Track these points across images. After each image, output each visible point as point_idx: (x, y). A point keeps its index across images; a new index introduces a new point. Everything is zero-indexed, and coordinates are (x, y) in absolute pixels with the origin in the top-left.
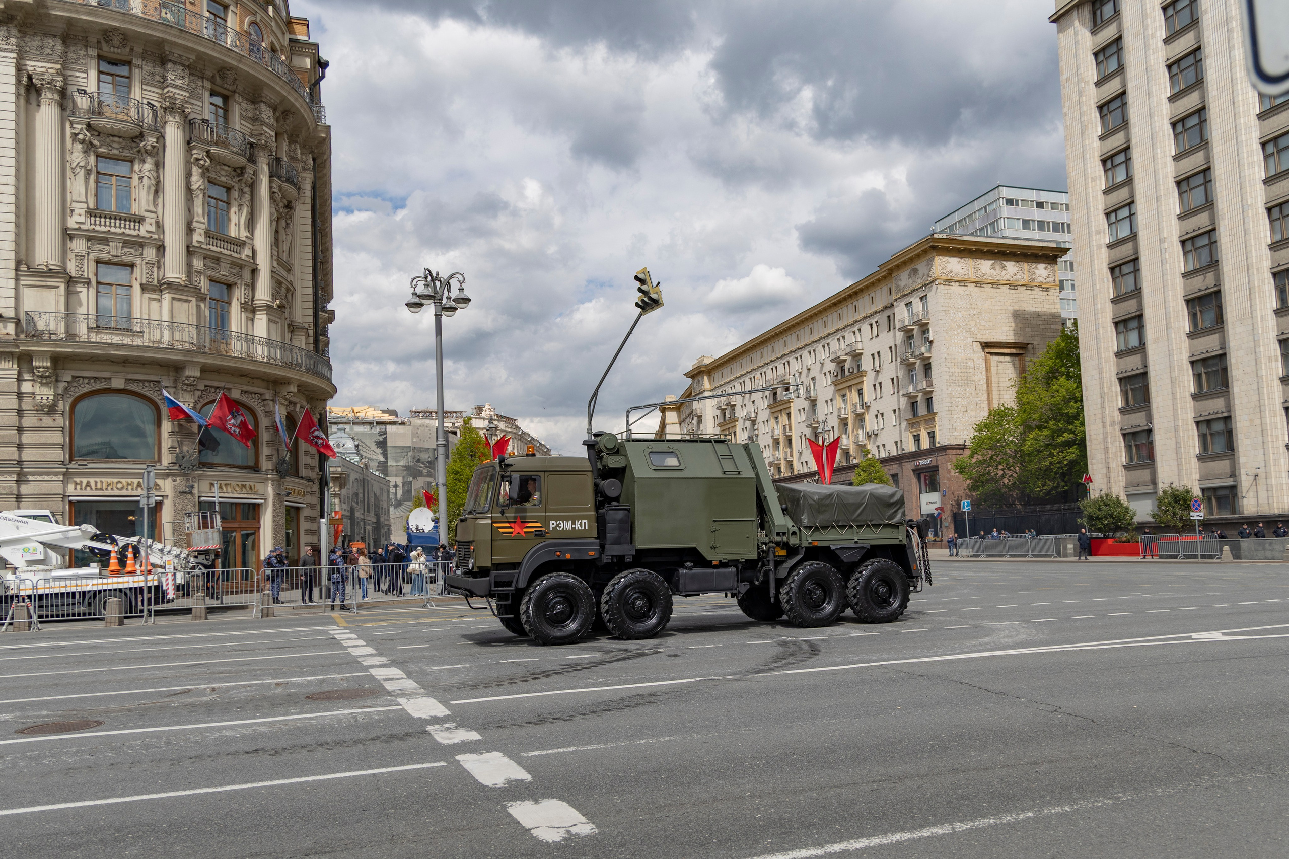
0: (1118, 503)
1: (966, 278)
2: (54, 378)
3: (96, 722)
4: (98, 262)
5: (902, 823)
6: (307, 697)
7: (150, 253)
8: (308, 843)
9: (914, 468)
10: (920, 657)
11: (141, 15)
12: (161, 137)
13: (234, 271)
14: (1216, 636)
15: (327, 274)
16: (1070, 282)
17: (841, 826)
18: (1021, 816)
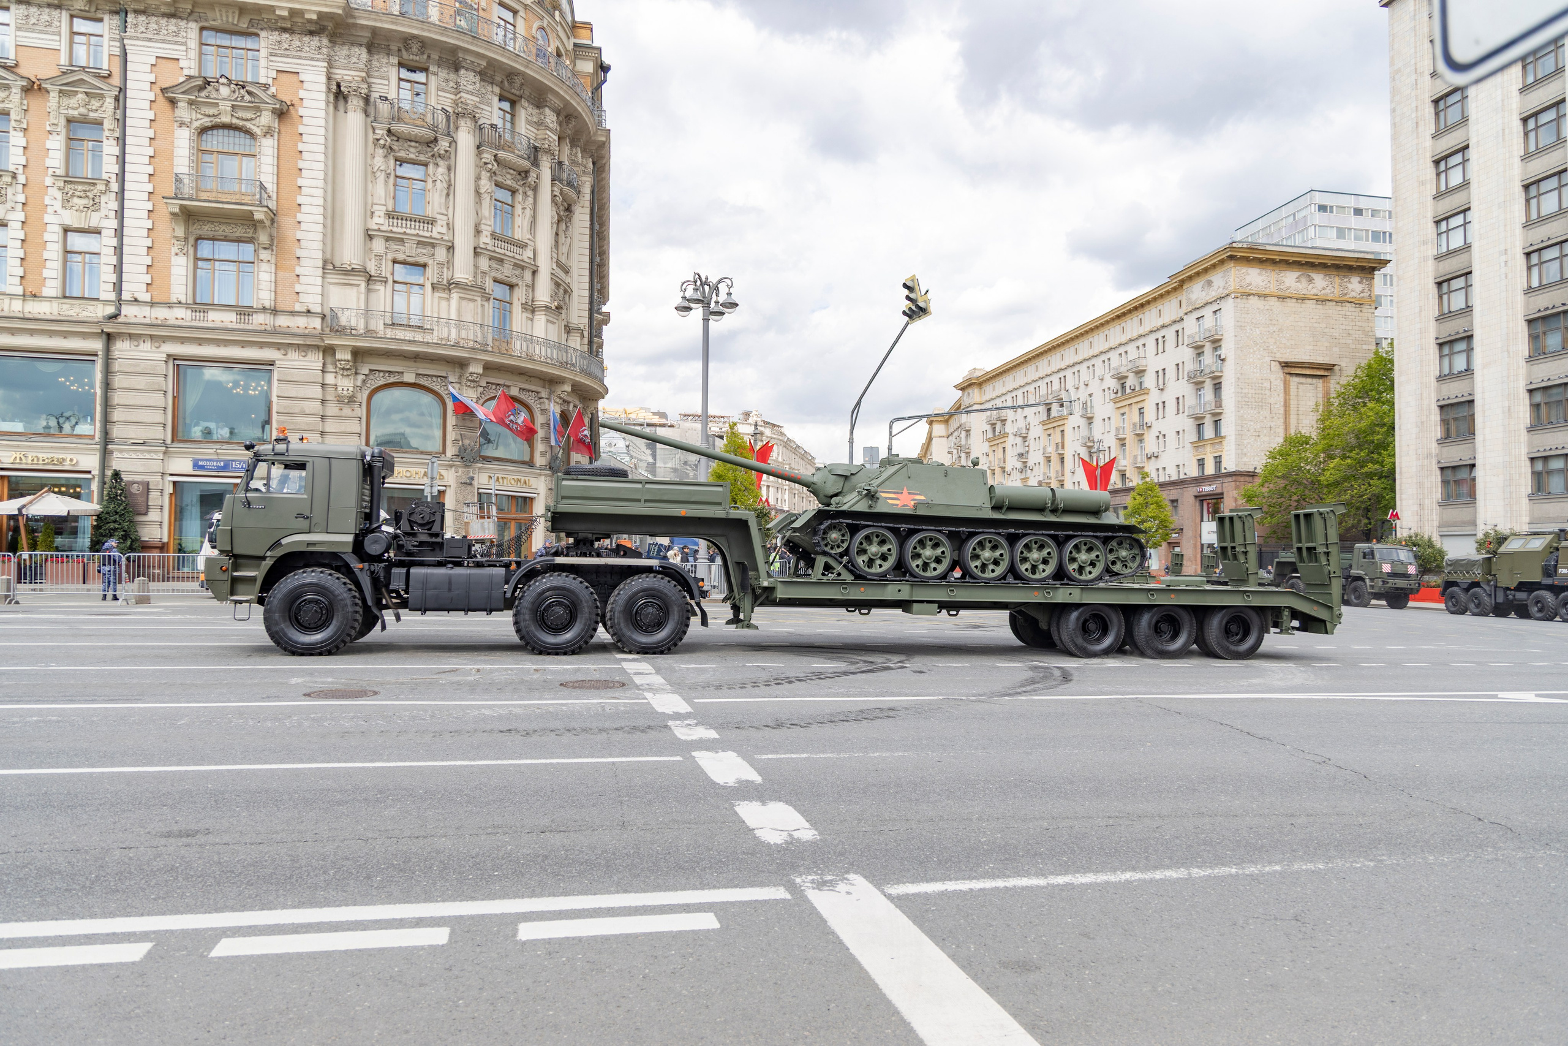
0: (1430, 544)
1: (1267, 291)
2: (353, 371)
3: (372, 691)
4: (395, 262)
5: (1134, 862)
6: (561, 684)
7: (441, 254)
8: (545, 821)
9: (1196, 494)
10: (1180, 694)
11: (437, 23)
12: (453, 142)
13: (517, 272)
14: (1529, 697)
15: (604, 277)
16: (1389, 298)
17: (1069, 858)
18: (1267, 869)
